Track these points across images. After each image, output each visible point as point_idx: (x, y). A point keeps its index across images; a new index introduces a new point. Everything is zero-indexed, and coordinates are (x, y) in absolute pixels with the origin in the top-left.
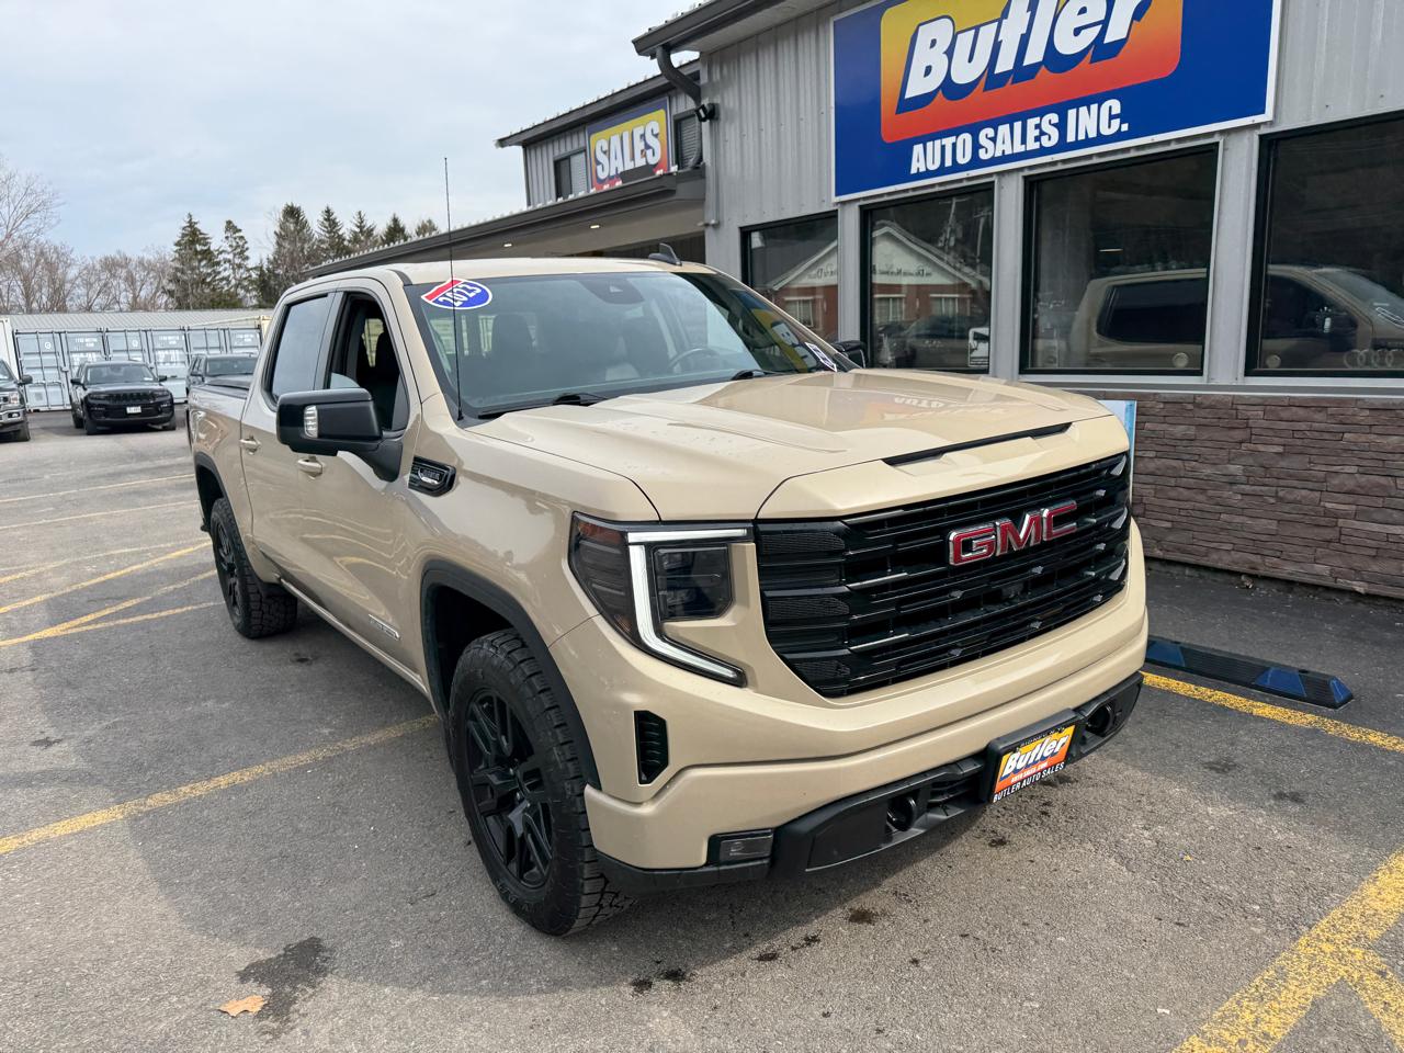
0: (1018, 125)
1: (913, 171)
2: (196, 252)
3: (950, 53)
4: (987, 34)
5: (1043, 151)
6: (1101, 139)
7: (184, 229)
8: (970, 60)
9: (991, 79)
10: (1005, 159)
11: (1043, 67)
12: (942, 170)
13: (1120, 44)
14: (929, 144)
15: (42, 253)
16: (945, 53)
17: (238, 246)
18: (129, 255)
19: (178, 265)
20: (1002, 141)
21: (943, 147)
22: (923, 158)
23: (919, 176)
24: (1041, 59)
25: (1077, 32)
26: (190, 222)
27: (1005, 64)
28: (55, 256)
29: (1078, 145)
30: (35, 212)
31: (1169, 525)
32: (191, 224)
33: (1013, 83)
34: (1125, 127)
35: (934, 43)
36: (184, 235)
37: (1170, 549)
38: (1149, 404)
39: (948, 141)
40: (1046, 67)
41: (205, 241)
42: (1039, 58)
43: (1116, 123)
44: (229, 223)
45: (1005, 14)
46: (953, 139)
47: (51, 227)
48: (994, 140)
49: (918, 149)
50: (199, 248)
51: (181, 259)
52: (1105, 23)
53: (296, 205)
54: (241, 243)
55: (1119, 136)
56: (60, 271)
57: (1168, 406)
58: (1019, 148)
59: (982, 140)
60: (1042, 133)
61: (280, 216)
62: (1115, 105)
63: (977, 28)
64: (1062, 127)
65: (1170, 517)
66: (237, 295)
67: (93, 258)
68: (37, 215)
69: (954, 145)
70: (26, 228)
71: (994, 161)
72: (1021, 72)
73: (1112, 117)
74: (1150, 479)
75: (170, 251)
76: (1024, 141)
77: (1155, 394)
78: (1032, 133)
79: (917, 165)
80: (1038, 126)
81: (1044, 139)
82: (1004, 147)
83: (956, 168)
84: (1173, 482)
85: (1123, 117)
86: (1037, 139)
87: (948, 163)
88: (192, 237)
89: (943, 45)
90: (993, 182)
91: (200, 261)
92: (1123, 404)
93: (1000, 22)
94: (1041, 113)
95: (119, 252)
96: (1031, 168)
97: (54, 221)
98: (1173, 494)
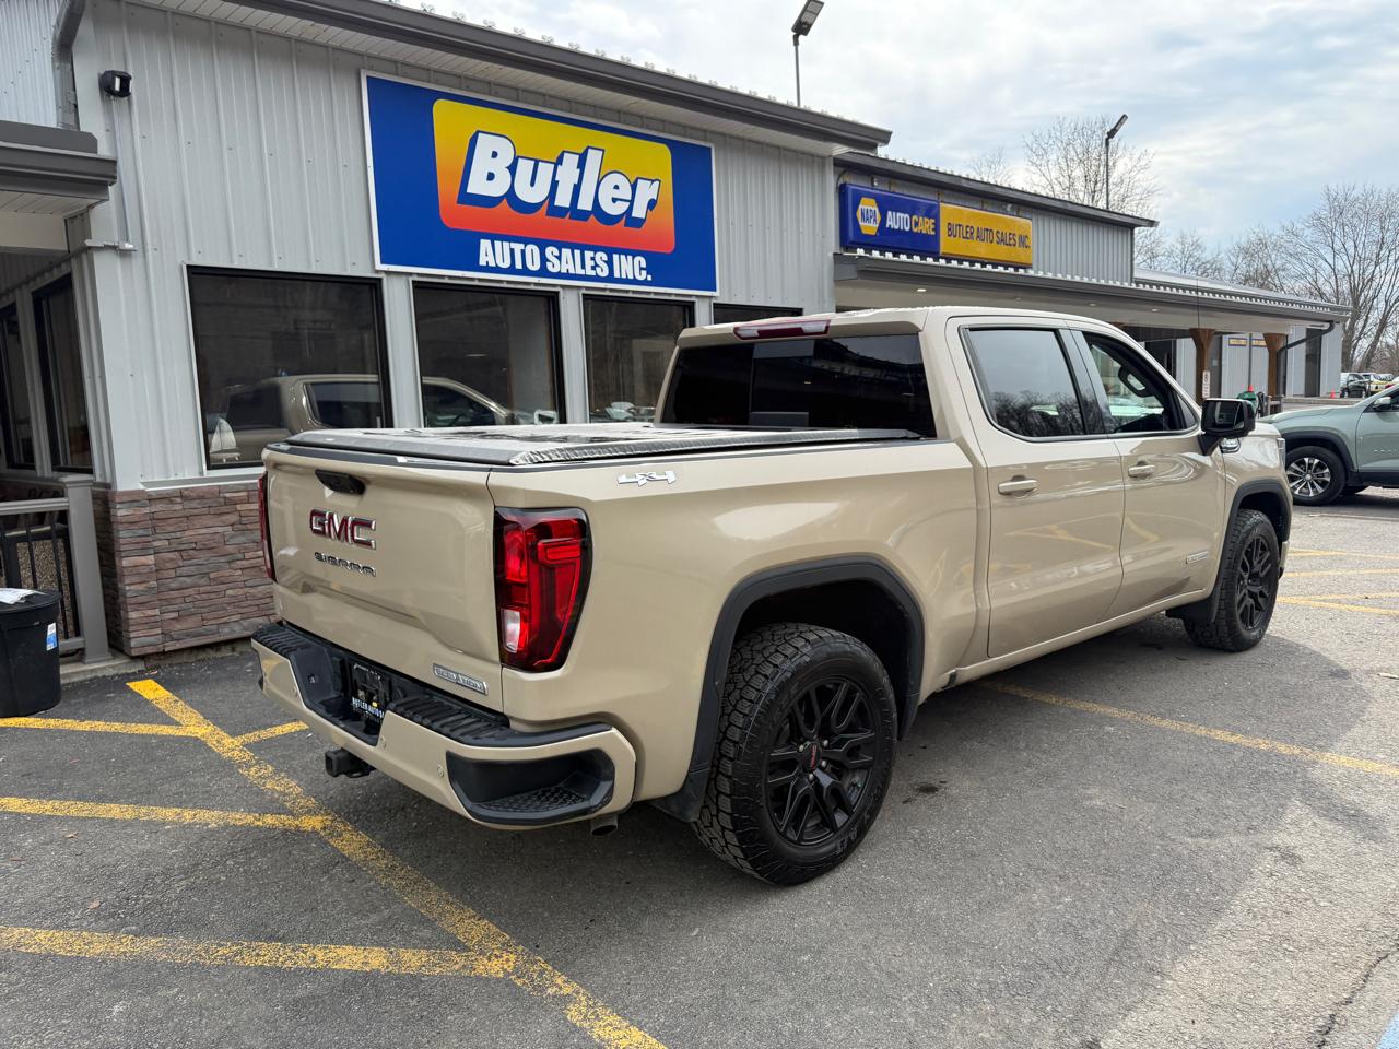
0: (578, 253)
1: (482, 263)
4: (546, 168)
5: (597, 278)
6: (635, 281)
10: (568, 276)
11: (592, 216)
12: (512, 270)
13: (642, 221)
14: (498, 243)
16: (508, 168)
20: (566, 261)
21: (512, 250)
22: (492, 254)
23: (487, 269)
24: (591, 208)
25: (614, 201)
27: (562, 200)
33: (571, 218)
34: (649, 277)
35: (494, 155)
39: (517, 247)
40: (595, 216)
43: (644, 272)
46: (521, 246)
48: (558, 257)
49: (486, 244)
55: (645, 283)
58: (579, 271)
59: (549, 255)
60: (596, 265)
62: (643, 261)
63: (536, 161)
64: (610, 264)
69: (523, 250)
71: (559, 275)
72: (576, 213)
73: (641, 268)
76: (582, 267)
78: (589, 262)
79: (485, 259)
80: (593, 259)
81: (598, 269)
82: (567, 266)
83: (525, 271)
85: (647, 270)
86: (593, 268)
87: (518, 266)
89: (505, 161)
90: (559, 292)
93: (555, 165)
94: (595, 249)
96: (588, 288)
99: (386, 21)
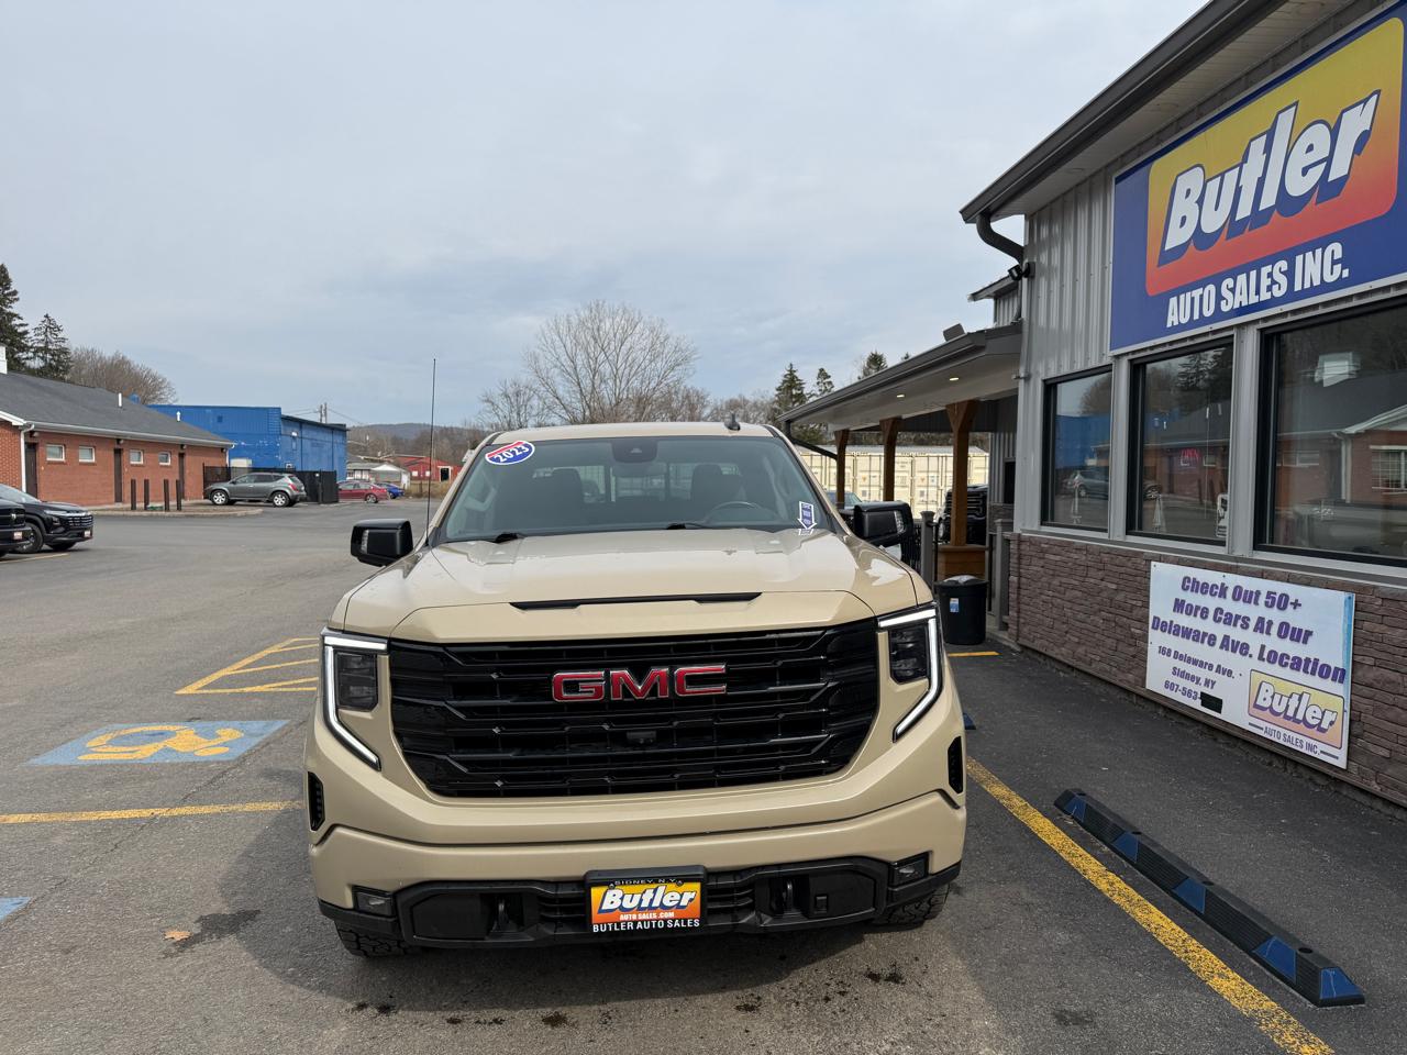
0: (1253, 274)
1: (1169, 325)
2: (792, 396)
3: (1200, 202)
4: (1231, 177)
5: (1273, 302)
6: (1325, 287)
7: (785, 376)
8: (1216, 209)
9: (1234, 226)
10: (1242, 311)
11: (1276, 211)
12: (1191, 324)
13: (1342, 180)
14: (1182, 296)
15: (688, 397)
16: (1197, 202)
17: (826, 390)
18: (747, 398)
19: (776, 406)
20: (1240, 292)
21: (1193, 299)
22: (1178, 312)
23: (1173, 329)
24: (1273, 203)
25: (1305, 171)
26: (791, 371)
27: (1244, 211)
28: (696, 399)
29: (1305, 294)
30: (678, 365)
31: (1386, 753)
32: (792, 372)
33: (1250, 230)
34: (1346, 273)
35: (1188, 192)
36: (784, 382)
37: (1389, 785)
38: (1368, 598)
39: (1197, 293)
40: (1279, 212)
41: (800, 386)
42: (1272, 202)
43: (1338, 267)
44: (822, 370)
45: (1245, 159)
46: (1200, 291)
47: (689, 376)
48: (1233, 290)
49: (1173, 301)
50: (794, 392)
51: (780, 402)
52: (1329, 160)
53: (879, 353)
54: (828, 388)
55: (1341, 283)
56: (698, 411)
57: (1387, 603)
58: (1254, 299)
59: (1225, 293)
61: (864, 363)
62: (1336, 249)
63: (1222, 175)
64: (1290, 274)
65: (1389, 744)
66: (820, 431)
67: (721, 401)
68: (680, 367)
69: (1201, 296)
70: (672, 378)
71: (1233, 313)
72: (1258, 217)
73: (1334, 262)
74: (1366, 691)
75: (772, 393)
76: (1258, 292)
77: (1375, 587)
78: (1265, 282)
79: (1172, 320)
82: (1241, 299)
83: (1202, 320)
84: (1390, 699)
85: (1344, 262)
86: (1269, 289)
87: (1196, 317)
88: (792, 382)
89: (1195, 195)
90: (1233, 336)
91: (794, 403)
92: (1341, 596)
93: (1241, 166)
94: (1272, 261)
95: (740, 396)
96: (1265, 319)
97: (691, 373)
98: (1390, 715)
99: (1131, 89)
